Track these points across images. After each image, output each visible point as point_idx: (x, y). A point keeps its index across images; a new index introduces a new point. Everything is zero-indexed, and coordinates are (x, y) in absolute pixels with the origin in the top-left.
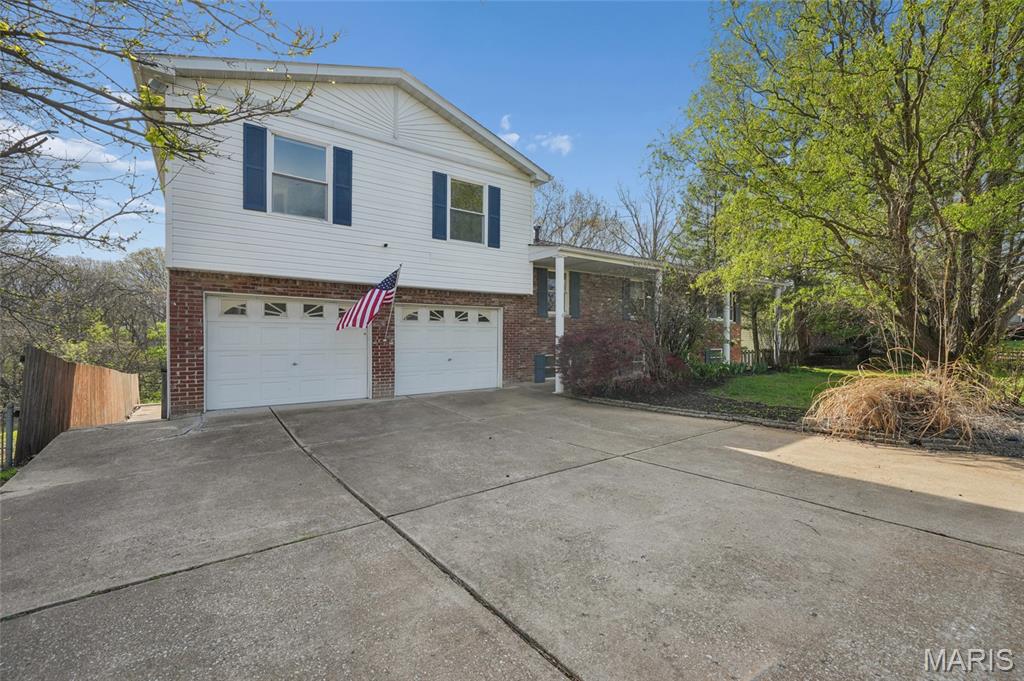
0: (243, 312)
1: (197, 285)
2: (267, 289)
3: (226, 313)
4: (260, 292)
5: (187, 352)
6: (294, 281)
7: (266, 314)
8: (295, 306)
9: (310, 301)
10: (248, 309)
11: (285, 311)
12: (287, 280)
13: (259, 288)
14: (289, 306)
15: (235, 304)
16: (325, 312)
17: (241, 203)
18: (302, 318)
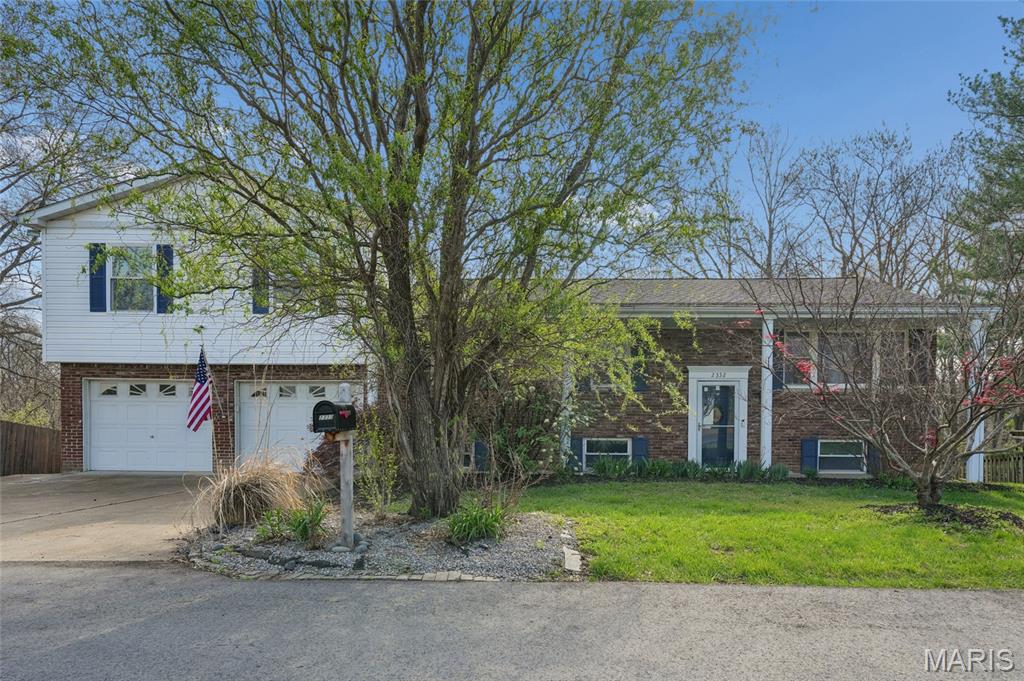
0: (115, 393)
1: (78, 373)
2: (123, 373)
3: (104, 394)
4: (118, 376)
5: (72, 425)
6: (145, 365)
7: (131, 394)
8: (153, 386)
9: (164, 381)
10: (118, 391)
11: (144, 390)
12: (138, 365)
13: (118, 373)
14: (148, 386)
15: (109, 387)
16: (177, 391)
17: (88, 307)
18: (159, 396)
